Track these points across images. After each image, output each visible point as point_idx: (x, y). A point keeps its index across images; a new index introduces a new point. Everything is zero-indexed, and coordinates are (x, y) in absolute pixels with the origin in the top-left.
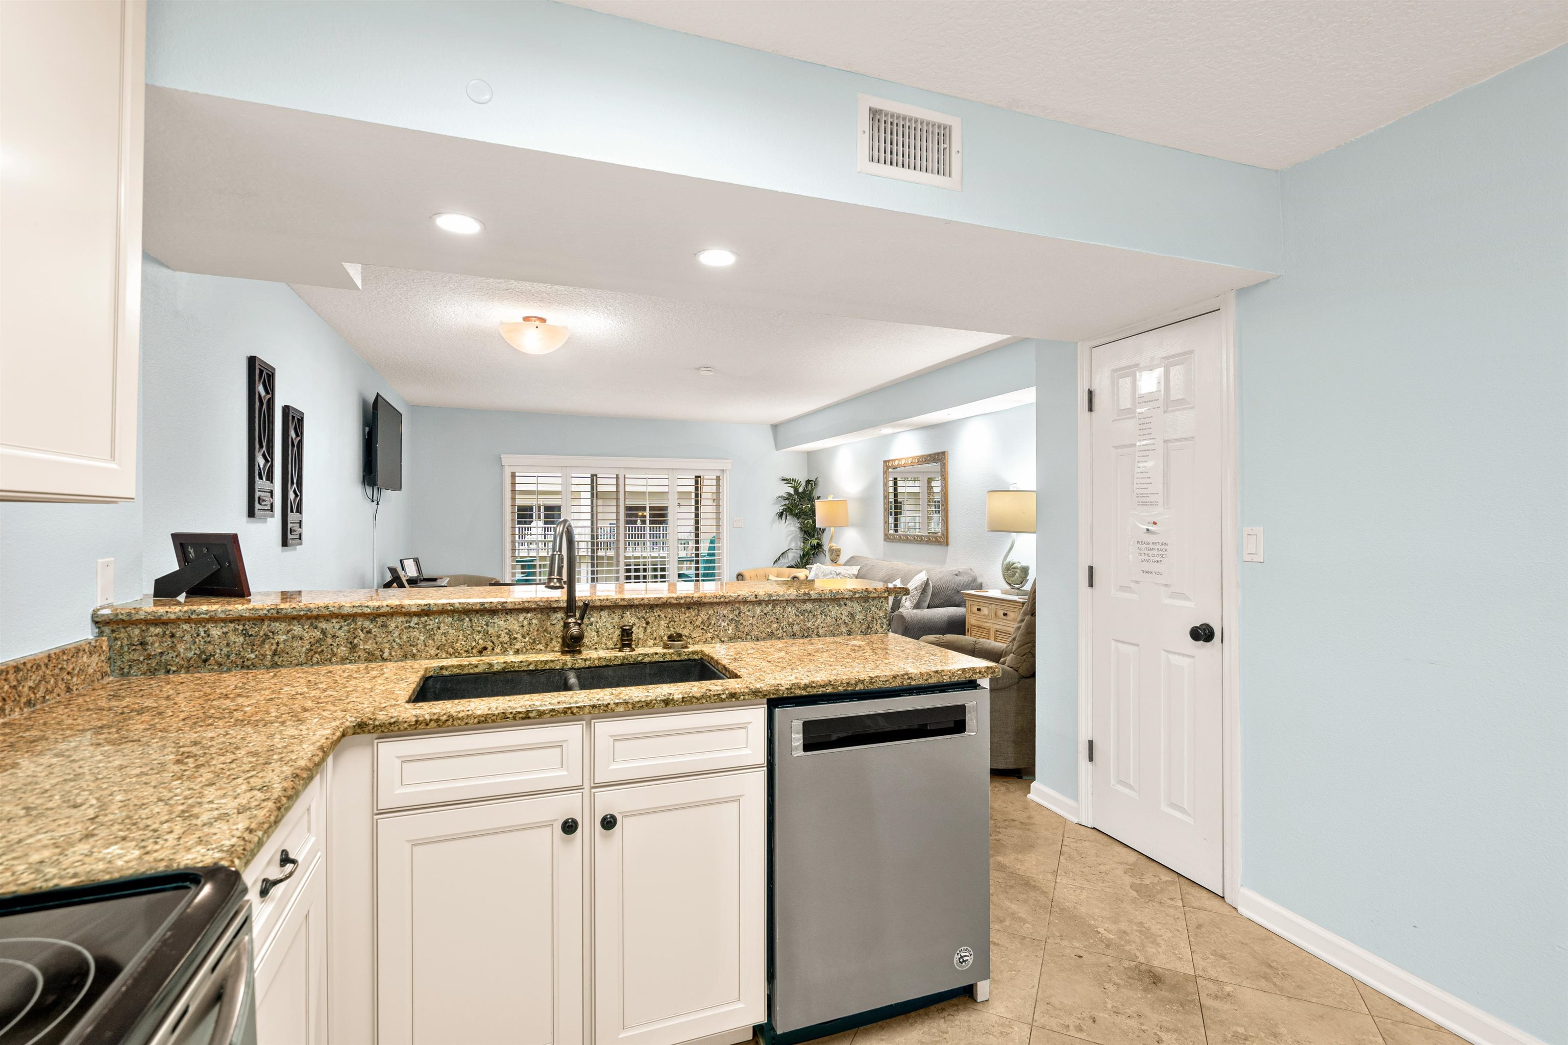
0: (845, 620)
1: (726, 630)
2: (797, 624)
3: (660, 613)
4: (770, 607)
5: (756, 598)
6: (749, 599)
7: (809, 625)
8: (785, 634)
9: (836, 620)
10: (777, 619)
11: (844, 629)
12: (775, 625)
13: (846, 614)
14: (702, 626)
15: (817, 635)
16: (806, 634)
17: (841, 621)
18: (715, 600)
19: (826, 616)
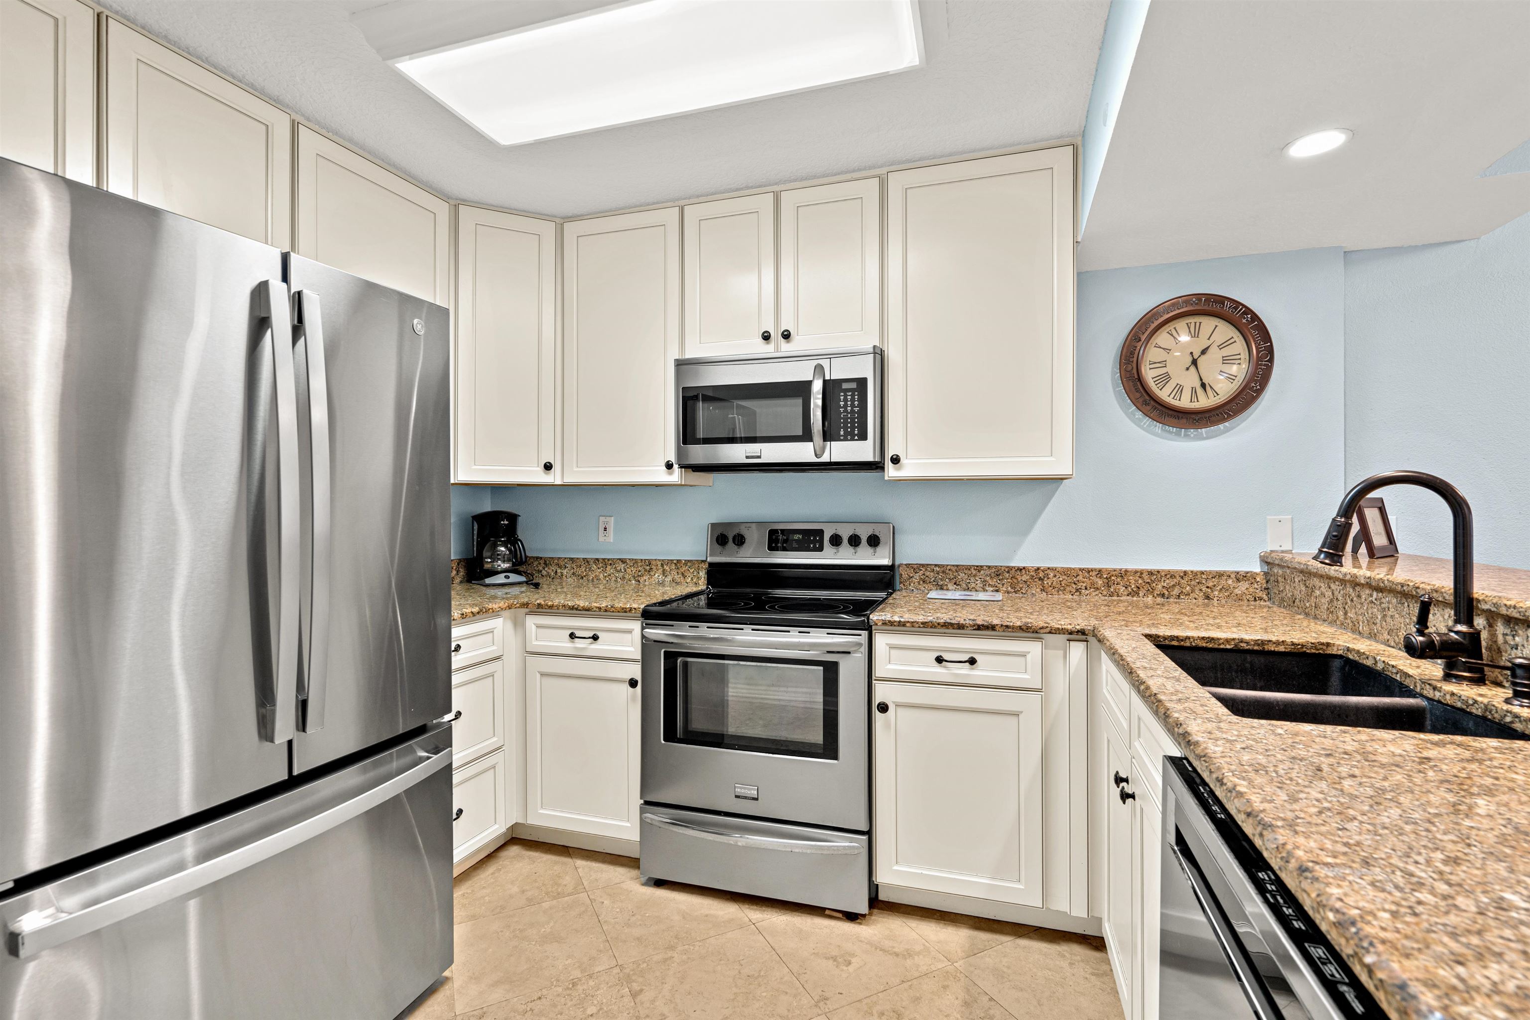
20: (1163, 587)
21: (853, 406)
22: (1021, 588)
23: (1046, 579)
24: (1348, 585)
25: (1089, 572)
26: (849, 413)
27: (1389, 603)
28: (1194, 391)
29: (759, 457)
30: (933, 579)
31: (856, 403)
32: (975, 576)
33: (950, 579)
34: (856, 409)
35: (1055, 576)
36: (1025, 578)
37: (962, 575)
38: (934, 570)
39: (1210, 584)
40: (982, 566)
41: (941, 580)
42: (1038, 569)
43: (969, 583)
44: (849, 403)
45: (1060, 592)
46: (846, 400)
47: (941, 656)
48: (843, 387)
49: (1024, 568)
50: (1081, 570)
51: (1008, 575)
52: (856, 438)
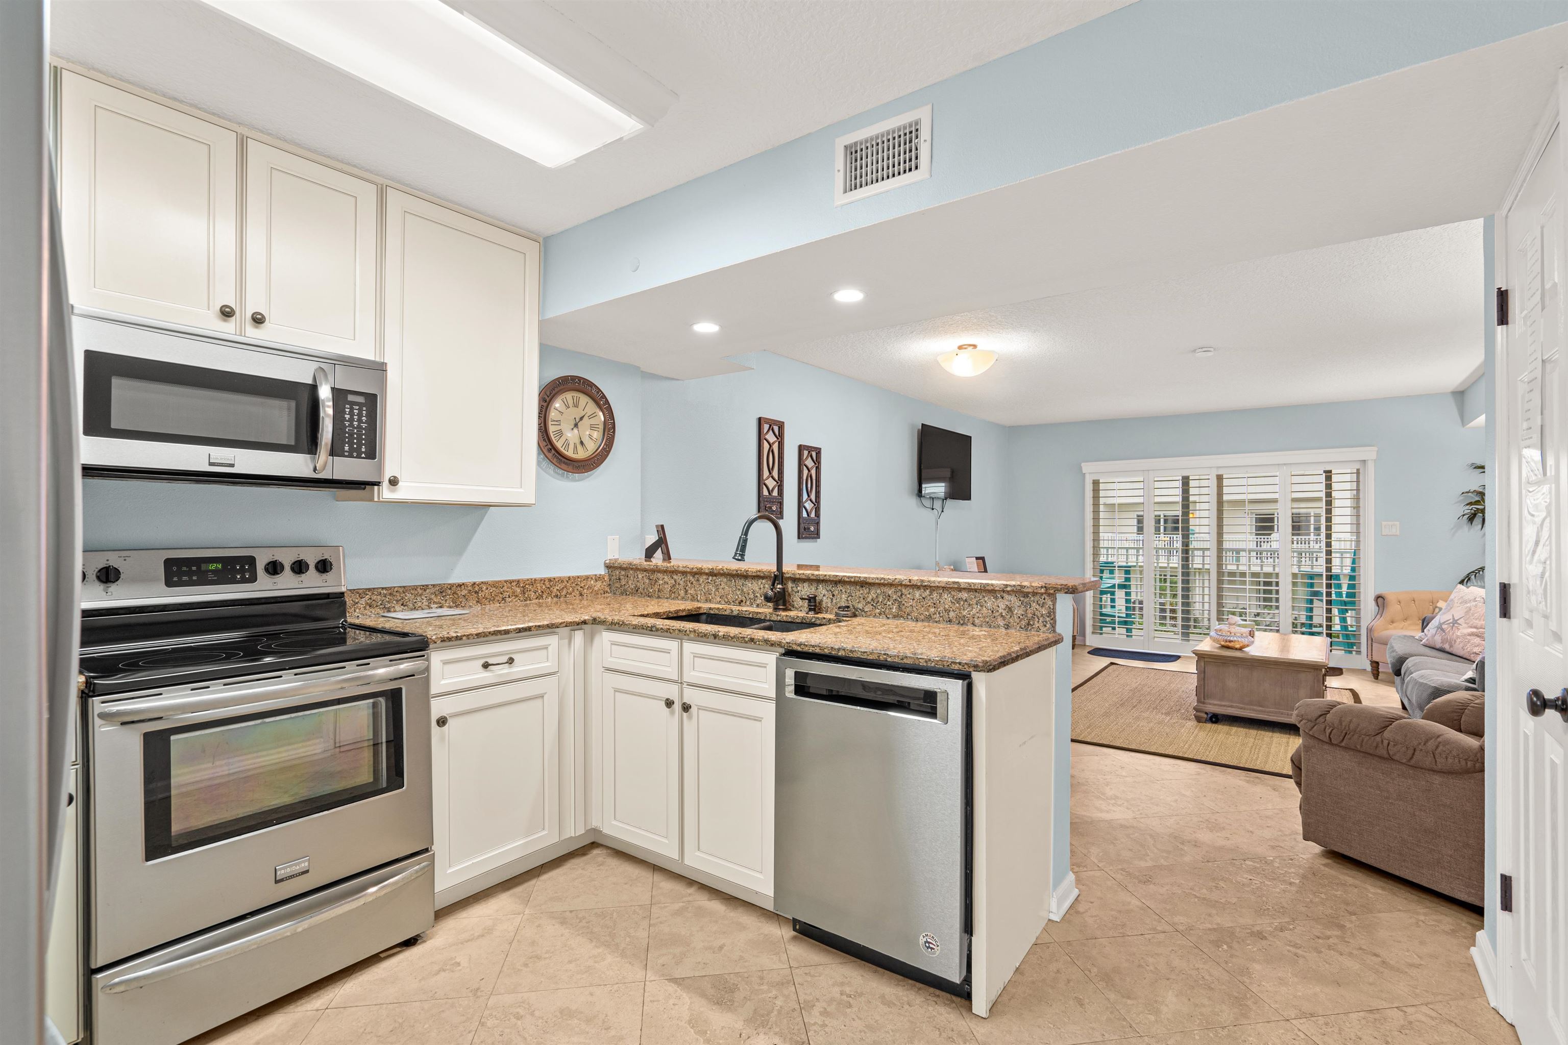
0: (1002, 613)
1: (891, 609)
2: (953, 610)
3: (842, 588)
4: (928, 592)
5: (910, 582)
6: (904, 583)
7: (965, 613)
8: (941, 619)
9: (993, 612)
10: (934, 604)
11: (1001, 622)
12: (933, 610)
13: (1004, 607)
14: (872, 603)
15: (973, 624)
16: (962, 622)
17: (997, 614)
18: (877, 581)
19: (982, 606)
20: (557, 590)
21: (360, 421)
22: (461, 602)
23: (480, 592)
24: (688, 575)
25: (511, 583)
26: (355, 428)
27: (721, 581)
28: (575, 447)
29: (232, 465)
30: (380, 602)
31: (364, 418)
32: (421, 595)
33: (397, 601)
34: (364, 426)
35: (487, 589)
36: (464, 592)
37: (409, 595)
38: (381, 593)
39: (582, 585)
40: (427, 586)
41: (389, 602)
42: (474, 584)
43: (416, 602)
44: (356, 417)
45: (491, 602)
46: (351, 413)
47: (487, 662)
48: (349, 399)
49: (463, 584)
50: (506, 581)
51: (450, 591)
52: (363, 455)
